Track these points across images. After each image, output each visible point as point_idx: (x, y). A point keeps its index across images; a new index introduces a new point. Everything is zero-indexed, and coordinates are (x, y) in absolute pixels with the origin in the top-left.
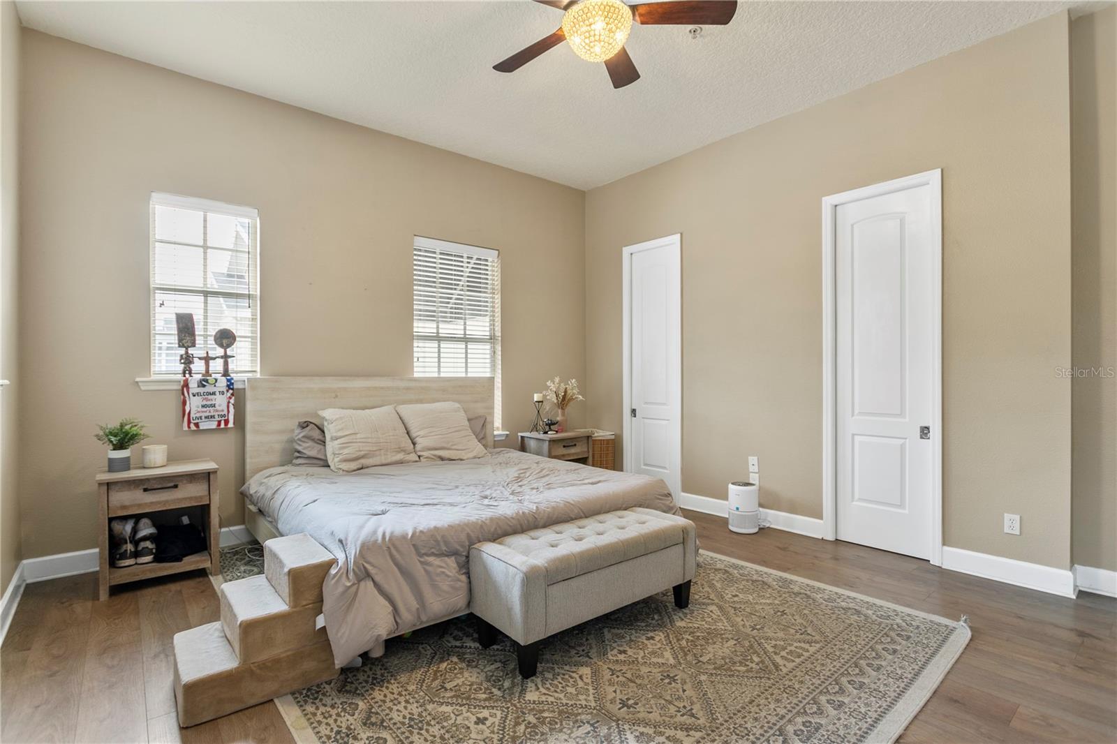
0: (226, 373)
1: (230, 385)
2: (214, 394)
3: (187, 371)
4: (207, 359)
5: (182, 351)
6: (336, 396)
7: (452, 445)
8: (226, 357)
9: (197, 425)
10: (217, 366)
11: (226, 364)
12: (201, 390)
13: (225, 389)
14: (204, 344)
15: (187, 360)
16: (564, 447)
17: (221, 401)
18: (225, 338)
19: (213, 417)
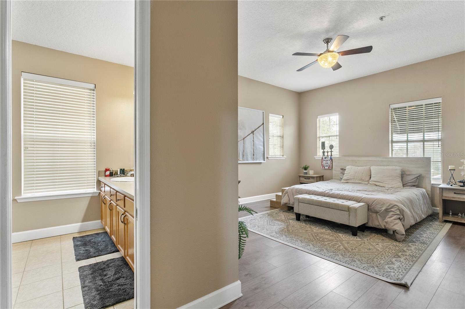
0: (331, 155)
1: (331, 159)
2: (328, 160)
3: (324, 155)
4: (328, 152)
5: (323, 150)
6: (356, 162)
7: (384, 182)
8: (331, 152)
9: (324, 167)
10: (329, 154)
11: (331, 153)
12: (325, 159)
13: (330, 159)
14: (327, 149)
15: (324, 152)
16: (455, 193)
17: (329, 162)
18: (331, 147)
19: (327, 166)
